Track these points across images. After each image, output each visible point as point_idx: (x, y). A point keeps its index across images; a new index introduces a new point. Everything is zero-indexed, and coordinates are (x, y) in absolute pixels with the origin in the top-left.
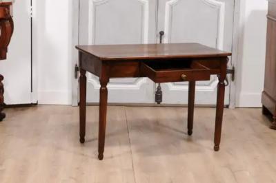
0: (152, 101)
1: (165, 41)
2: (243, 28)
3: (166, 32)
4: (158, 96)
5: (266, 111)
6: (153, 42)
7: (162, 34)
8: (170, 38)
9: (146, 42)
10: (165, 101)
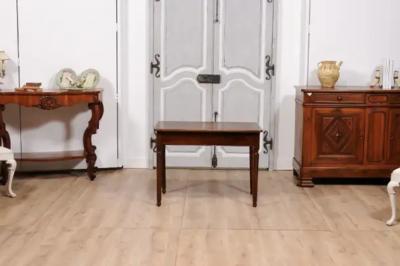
0: (209, 165)
1: (219, 119)
2: (278, 111)
3: (219, 112)
4: (214, 161)
5: (295, 173)
6: (210, 121)
7: (216, 114)
8: (223, 118)
9: (204, 120)
10: (219, 165)
